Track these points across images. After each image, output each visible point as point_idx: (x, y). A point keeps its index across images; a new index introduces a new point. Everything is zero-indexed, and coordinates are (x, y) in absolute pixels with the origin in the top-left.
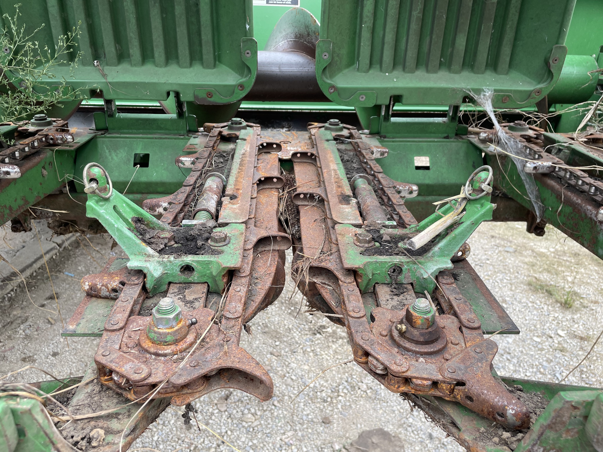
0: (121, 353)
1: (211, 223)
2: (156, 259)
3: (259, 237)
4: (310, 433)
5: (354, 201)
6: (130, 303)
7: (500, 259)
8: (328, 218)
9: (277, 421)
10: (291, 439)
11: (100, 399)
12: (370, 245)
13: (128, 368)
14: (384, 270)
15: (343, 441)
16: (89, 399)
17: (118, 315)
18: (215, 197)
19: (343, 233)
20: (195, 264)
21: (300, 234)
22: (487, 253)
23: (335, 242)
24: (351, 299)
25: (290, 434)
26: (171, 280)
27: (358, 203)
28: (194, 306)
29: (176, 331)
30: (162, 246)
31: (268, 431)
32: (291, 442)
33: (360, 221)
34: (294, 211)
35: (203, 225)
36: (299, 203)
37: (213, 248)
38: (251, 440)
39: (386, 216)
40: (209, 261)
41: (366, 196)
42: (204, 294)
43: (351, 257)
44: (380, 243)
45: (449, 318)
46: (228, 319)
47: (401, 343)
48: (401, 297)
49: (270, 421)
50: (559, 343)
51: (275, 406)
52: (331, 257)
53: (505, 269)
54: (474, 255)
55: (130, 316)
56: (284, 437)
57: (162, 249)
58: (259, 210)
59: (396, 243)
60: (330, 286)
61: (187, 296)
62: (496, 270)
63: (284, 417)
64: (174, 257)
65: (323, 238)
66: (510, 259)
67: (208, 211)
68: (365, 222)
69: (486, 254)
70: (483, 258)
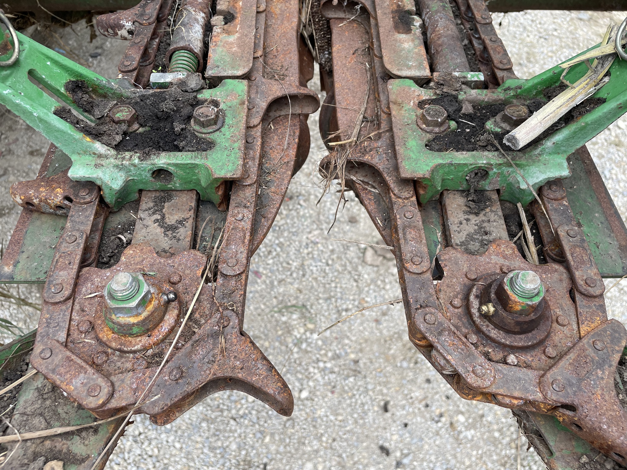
0: (68, 353)
1: (194, 81)
2: (112, 160)
3: (270, 98)
4: (336, 232)
5: (417, 22)
6: (79, 244)
7: (569, 29)
8: (376, 56)
9: (303, 220)
10: (318, 238)
11: (55, 401)
12: (442, 129)
13: (79, 385)
14: (460, 174)
15: (370, 239)
16: (39, 402)
17: (61, 273)
18: (201, 16)
19: (400, 101)
20: (172, 168)
21: (331, 65)
22: (555, 20)
23: (386, 110)
24: (409, 236)
25: (316, 232)
26: (141, 187)
27: (424, 28)
28: (178, 235)
29: (146, 319)
30: (119, 138)
31: (294, 230)
32: (317, 240)
33: (426, 72)
34: (323, 25)
35: (182, 83)
36: (331, 14)
37: (199, 135)
38: (277, 238)
39: (463, 41)
40: (192, 164)
41: (437, 12)
42: (192, 211)
43: (412, 155)
44: (457, 122)
45: (556, 271)
46: (225, 276)
47: (484, 329)
48: (481, 217)
49: (296, 220)
50: (617, 136)
51: (301, 205)
52: (379, 144)
53: (573, 43)
54: (540, 23)
55: (81, 267)
56: (310, 236)
57: (119, 143)
58: (270, 30)
59: (483, 120)
60: (375, 188)
61: (167, 216)
62: (563, 44)
63: (311, 216)
64: (139, 158)
65: (366, 87)
66: (582, 30)
67: (191, 51)
68: (435, 74)
69: (554, 23)
70: (551, 27)
